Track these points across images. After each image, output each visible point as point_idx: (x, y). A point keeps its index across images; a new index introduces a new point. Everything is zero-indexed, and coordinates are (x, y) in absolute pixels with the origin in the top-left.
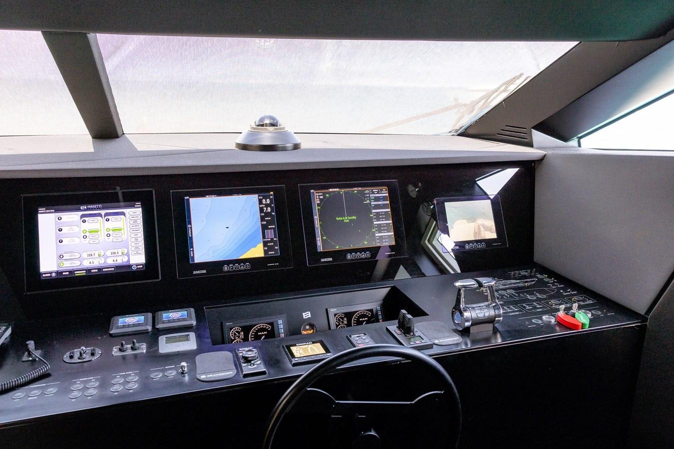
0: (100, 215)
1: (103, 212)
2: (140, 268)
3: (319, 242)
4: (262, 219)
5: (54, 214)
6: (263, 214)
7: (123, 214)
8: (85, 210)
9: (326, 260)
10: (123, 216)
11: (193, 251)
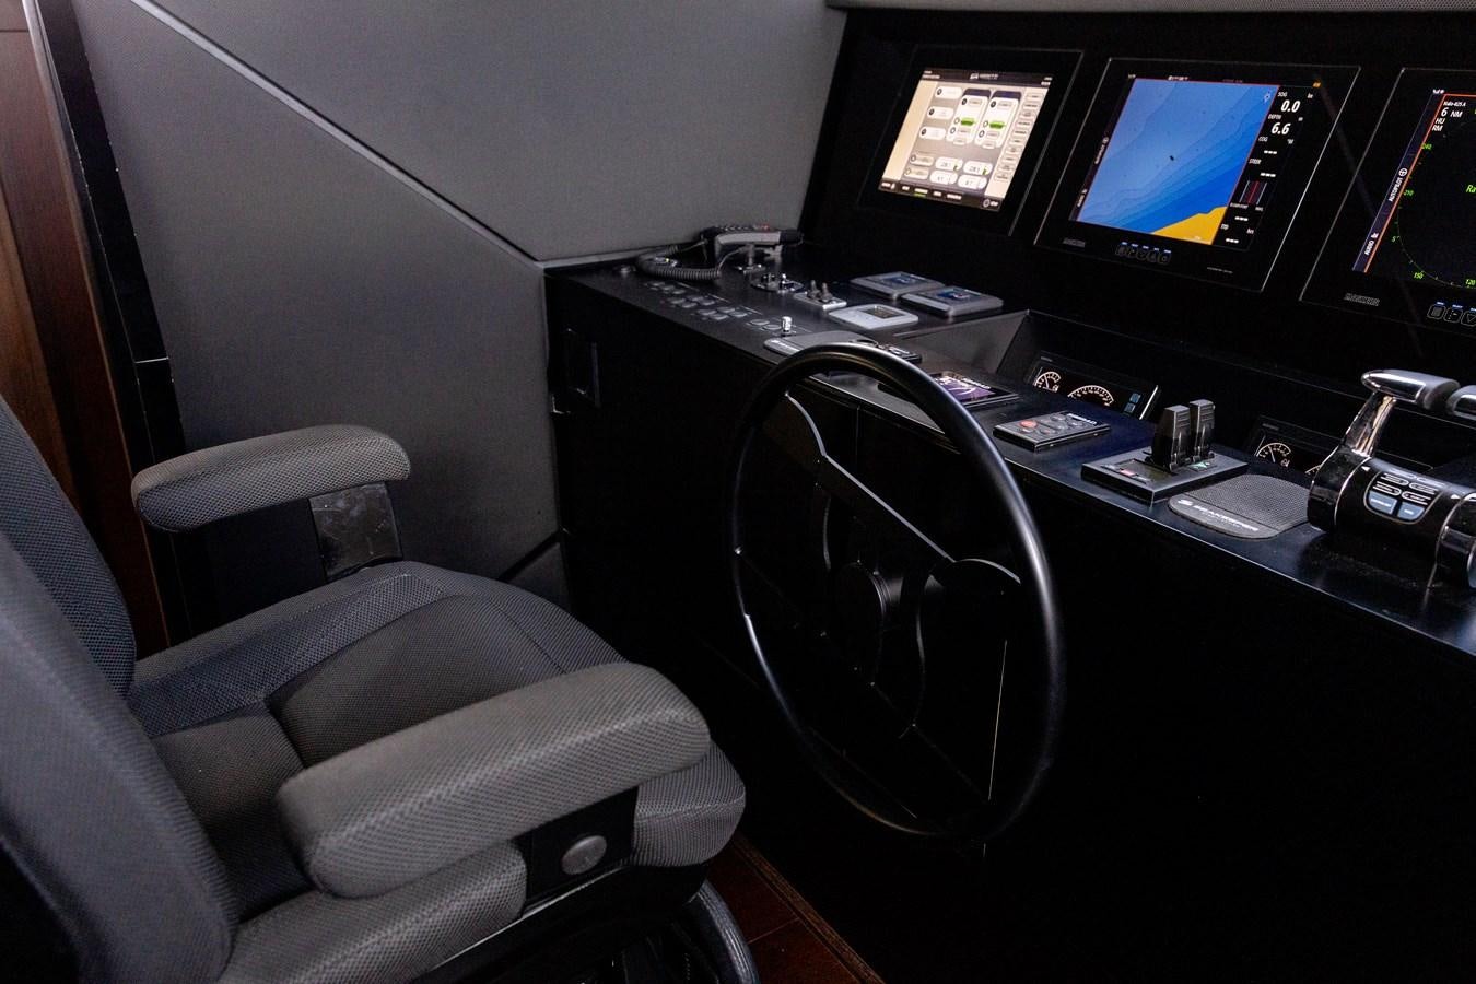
0: (986, 93)
1: (994, 88)
2: (993, 207)
3: (1371, 244)
4: (1257, 151)
5: (936, 83)
6: (1265, 139)
7: (1018, 96)
8: (975, 81)
9: (1359, 299)
10: (1015, 101)
11: (1086, 195)
